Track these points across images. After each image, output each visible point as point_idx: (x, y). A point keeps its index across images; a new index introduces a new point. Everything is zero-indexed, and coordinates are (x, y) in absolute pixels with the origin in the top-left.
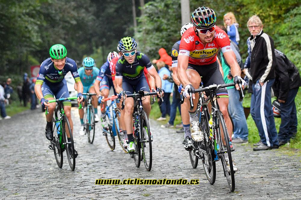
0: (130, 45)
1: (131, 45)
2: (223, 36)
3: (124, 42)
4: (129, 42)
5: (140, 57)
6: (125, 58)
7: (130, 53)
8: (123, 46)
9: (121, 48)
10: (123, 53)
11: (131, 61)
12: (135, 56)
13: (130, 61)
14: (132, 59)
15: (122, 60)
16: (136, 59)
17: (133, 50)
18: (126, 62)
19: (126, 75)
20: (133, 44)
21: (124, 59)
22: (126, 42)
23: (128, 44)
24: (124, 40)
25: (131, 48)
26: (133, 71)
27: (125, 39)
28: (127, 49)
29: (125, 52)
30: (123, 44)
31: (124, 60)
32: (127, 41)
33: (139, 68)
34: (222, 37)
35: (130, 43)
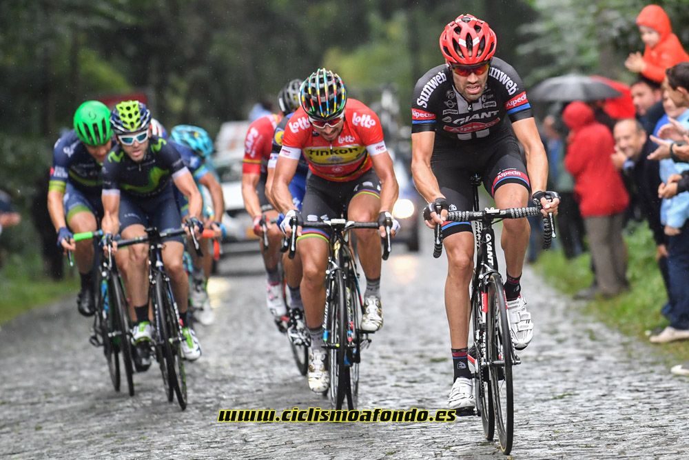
0: (134, 119)
1: (138, 120)
2: (371, 123)
3: (121, 112)
4: (132, 111)
5: (158, 147)
6: (125, 148)
7: (135, 137)
8: (119, 122)
9: (115, 125)
10: (120, 137)
11: (139, 156)
12: (147, 144)
13: (136, 154)
14: (138, 151)
15: (117, 154)
16: (148, 151)
17: (142, 130)
18: (127, 157)
19: (127, 187)
20: (142, 117)
21: (123, 151)
22: (127, 113)
23: (130, 116)
24: (121, 108)
25: (136, 125)
26: (143, 179)
27: (124, 104)
28: (128, 126)
29: (124, 133)
30: (120, 115)
31: (122, 154)
32: (128, 108)
33: (156, 173)
34: (368, 123)
35: (136, 113)
